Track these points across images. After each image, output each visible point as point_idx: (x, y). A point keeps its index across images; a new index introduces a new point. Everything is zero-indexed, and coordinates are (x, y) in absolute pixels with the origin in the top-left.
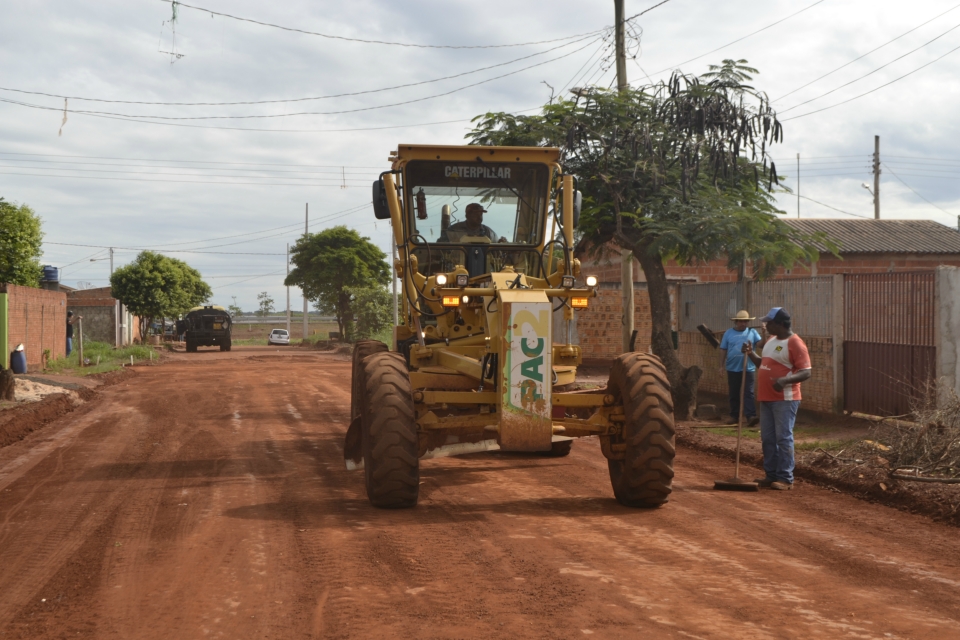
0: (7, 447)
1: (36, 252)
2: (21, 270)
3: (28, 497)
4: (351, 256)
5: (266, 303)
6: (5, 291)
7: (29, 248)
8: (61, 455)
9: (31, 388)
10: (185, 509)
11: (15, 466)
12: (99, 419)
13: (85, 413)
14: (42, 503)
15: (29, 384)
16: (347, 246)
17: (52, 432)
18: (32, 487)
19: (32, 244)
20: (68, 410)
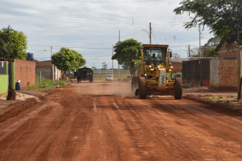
0: (12, 118)
1: (25, 48)
2: (20, 54)
3: (17, 138)
4: (135, 49)
5: (105, 66)
6: (13, 61)
7: (22, 46)
8: (30, 122)
9: (22, 96)
10: (75, 145)
11: (13, 126)
12: (46, 107)
13: (41, 105)
14: (22, 141)
15: (21, 94)
16: (134, 46)
17: (28, 113)
18: (19, 134)
19: (24, 45)
20: (35, 104)
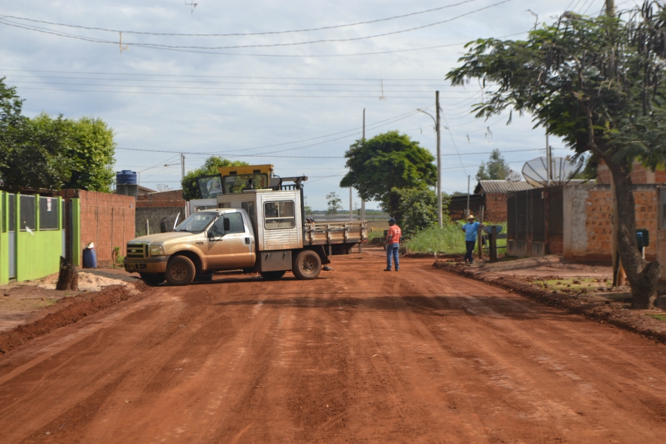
1: (110, 161)
2: (96, 176)
4: (401, 160)
6: (77, 196)
7: (103, 157)
9: (94, 280)
12: (146, 306)
15: (92, 277)
16: (398, 150)
17: (102, 317)
19: (106, 153)
20: (122, 299)
